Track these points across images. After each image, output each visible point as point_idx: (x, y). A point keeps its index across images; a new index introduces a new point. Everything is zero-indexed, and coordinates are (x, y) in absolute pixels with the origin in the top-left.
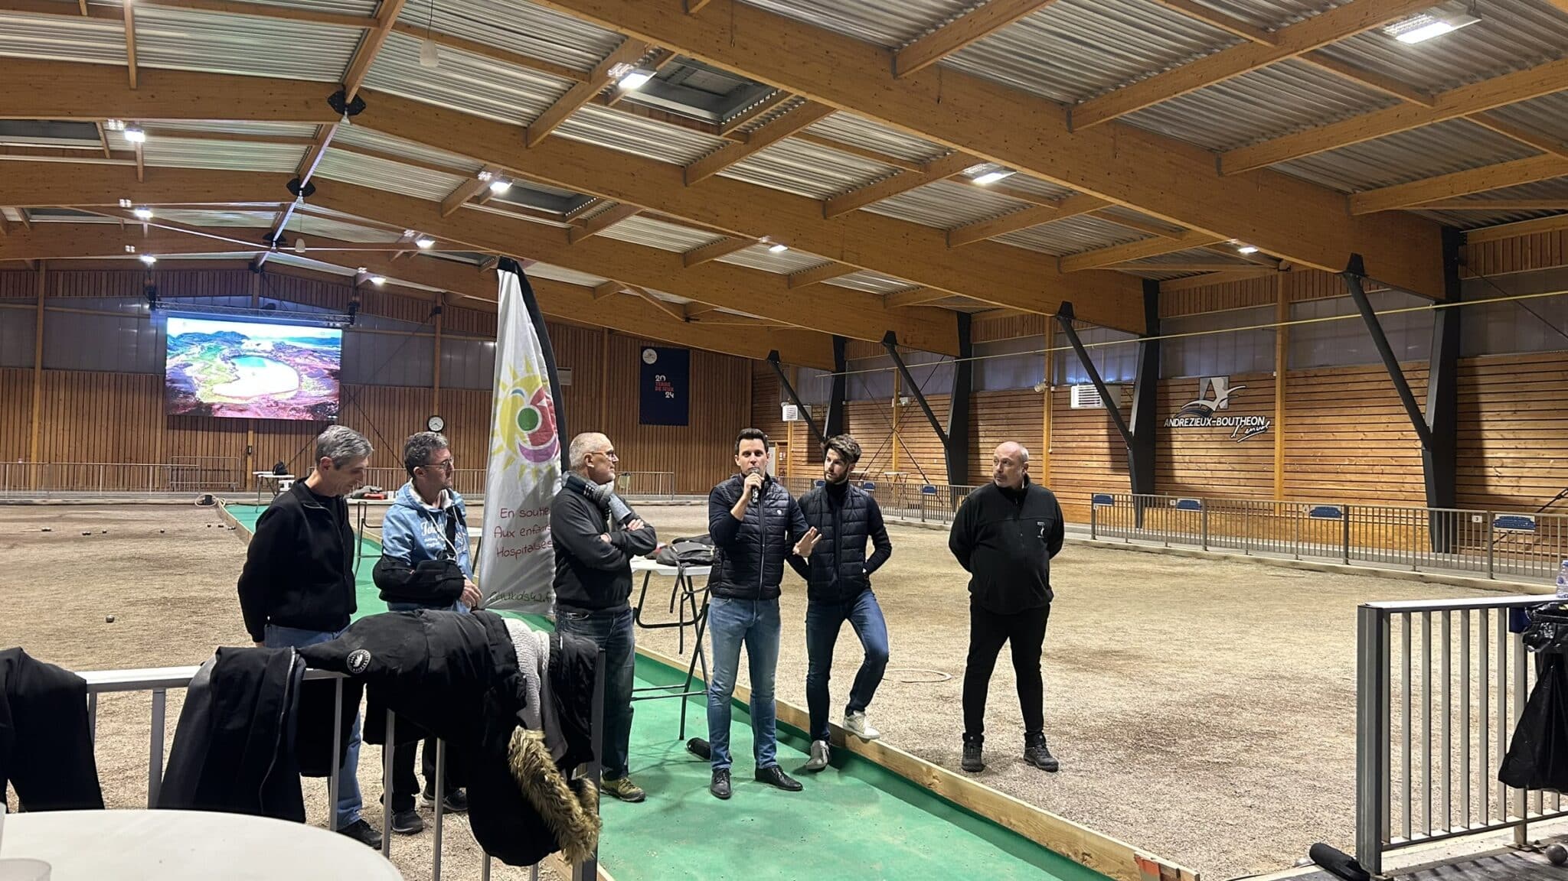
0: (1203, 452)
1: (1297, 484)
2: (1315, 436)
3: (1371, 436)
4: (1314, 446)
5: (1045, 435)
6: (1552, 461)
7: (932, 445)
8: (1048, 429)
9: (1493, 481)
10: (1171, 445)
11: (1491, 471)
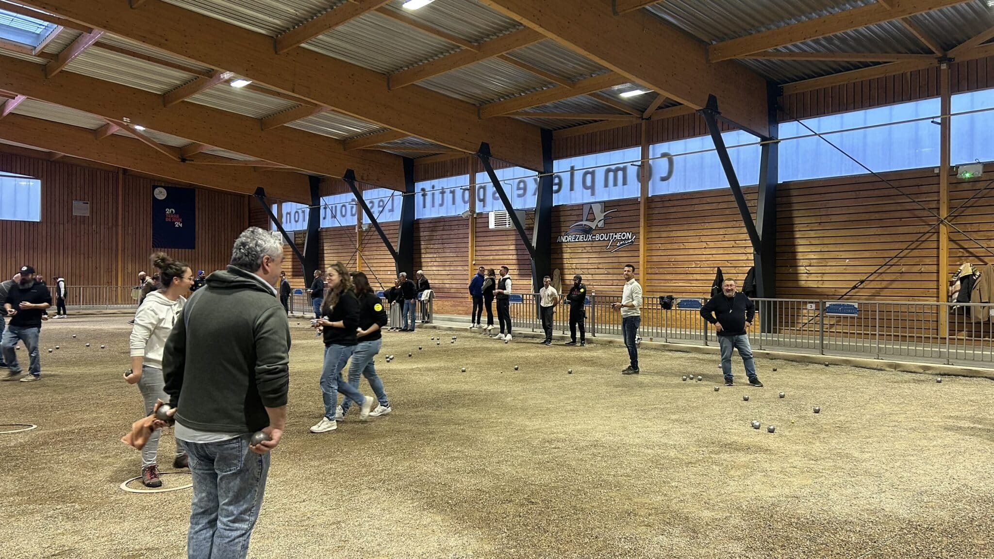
0: (585, 261)
1: (656, 283)
2: (669, 246)
3: (712, 245)
4: (669, 254)
5: (470, 251)
6: (848, 260)
7: (386, 261)
8: (472, 246)
9: (803, 277)
10: (562, 256)
11: (802, 269)
